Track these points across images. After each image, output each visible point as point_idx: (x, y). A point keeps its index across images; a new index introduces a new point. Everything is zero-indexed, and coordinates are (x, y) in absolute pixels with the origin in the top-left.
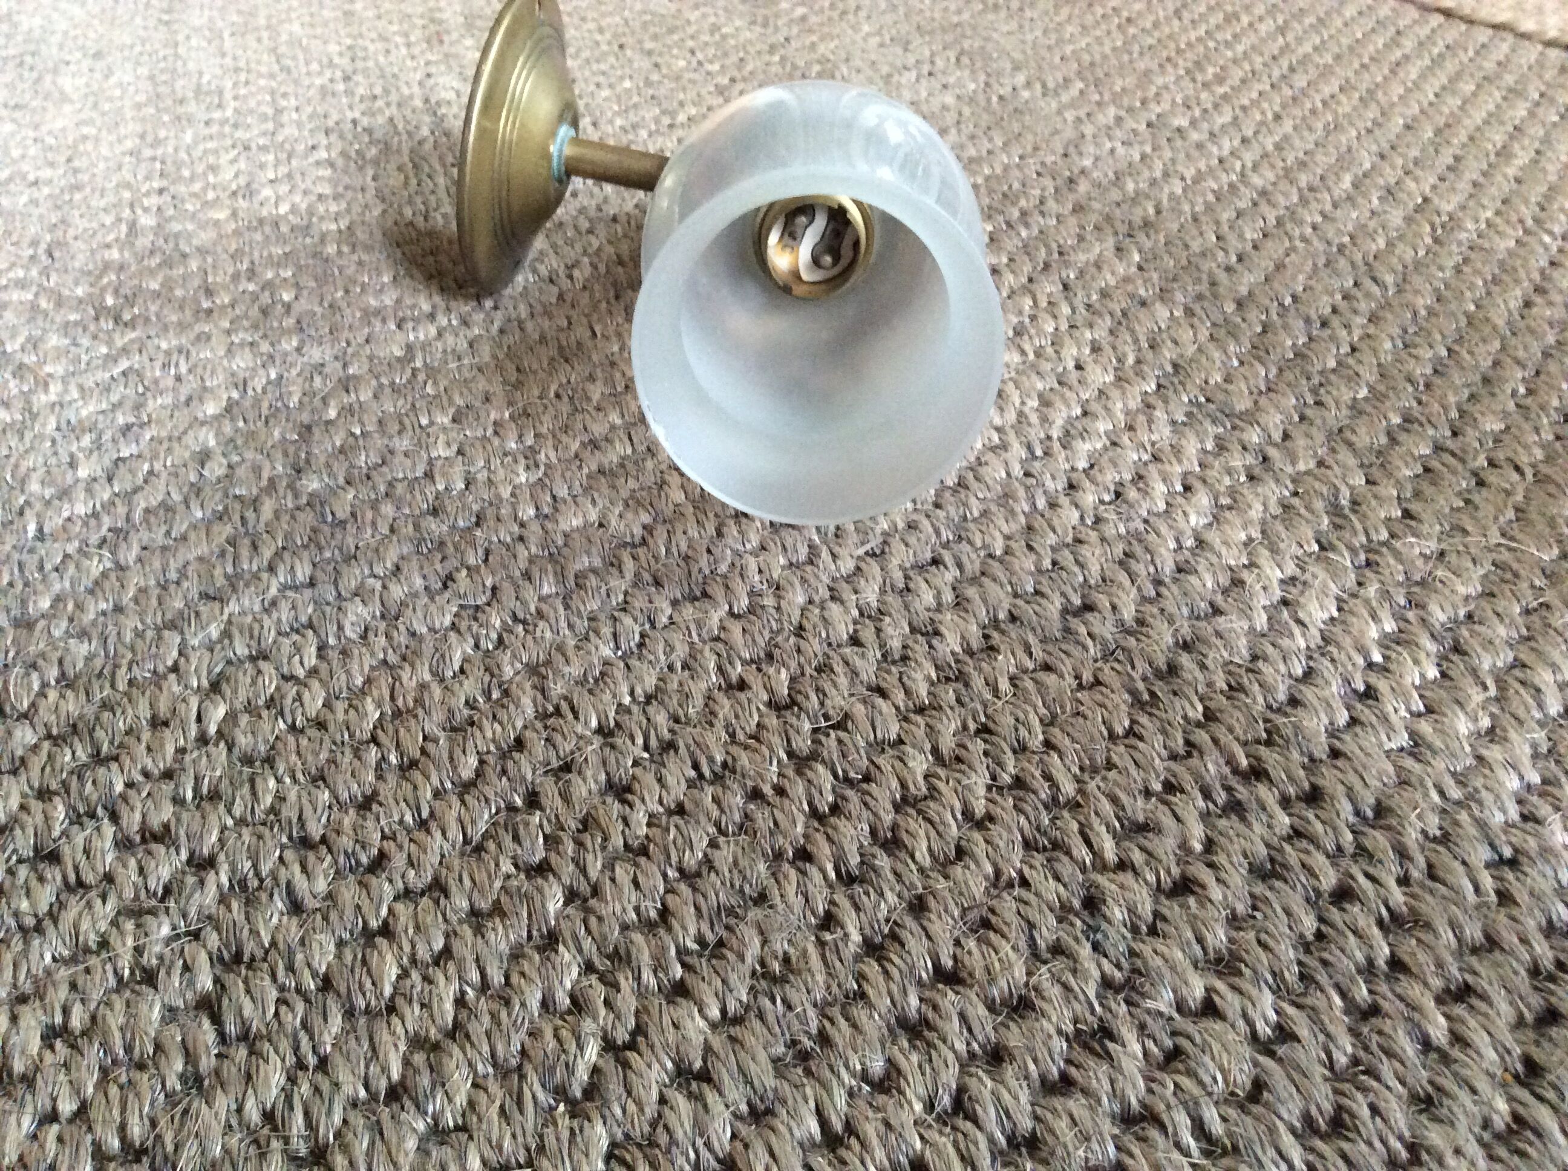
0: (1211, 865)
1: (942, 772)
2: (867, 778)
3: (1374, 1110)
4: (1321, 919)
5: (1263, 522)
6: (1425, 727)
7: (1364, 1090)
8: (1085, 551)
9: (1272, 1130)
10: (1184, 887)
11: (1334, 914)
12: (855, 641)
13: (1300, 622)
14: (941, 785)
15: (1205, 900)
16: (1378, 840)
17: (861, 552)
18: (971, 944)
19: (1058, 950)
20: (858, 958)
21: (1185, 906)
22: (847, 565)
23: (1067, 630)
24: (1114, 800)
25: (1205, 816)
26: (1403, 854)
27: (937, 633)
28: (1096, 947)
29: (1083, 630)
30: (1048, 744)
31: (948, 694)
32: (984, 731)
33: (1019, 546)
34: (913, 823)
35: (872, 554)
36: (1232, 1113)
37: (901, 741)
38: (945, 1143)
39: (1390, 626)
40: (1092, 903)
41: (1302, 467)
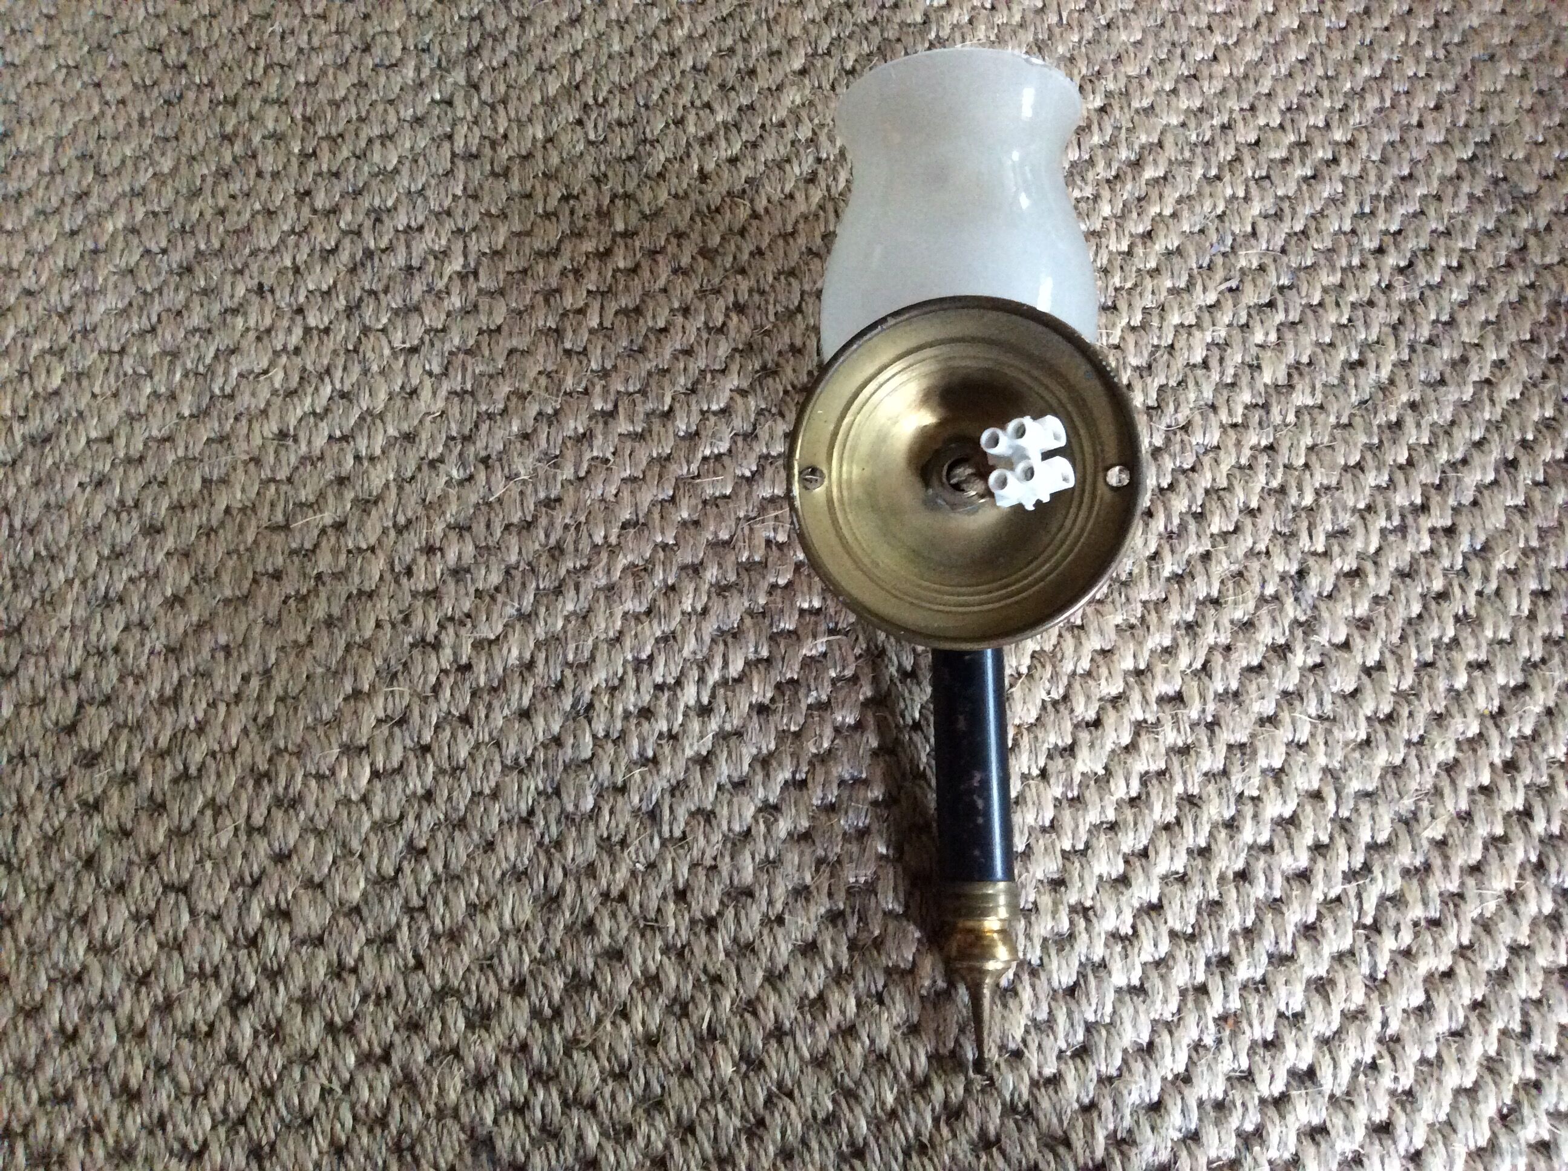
0: (1375, 563)
1: (1237, 473)
2: (1193, 469)
3: (1411, 714)
4: (1425, 607)
5: (1502, 305)
6: (1537, 495)
7: (1409, 703)
8: (1372, 312)
9: (1355, 714)
10: (1356, 574)
11: (1433, 606)
12: (1205, 364)
13: (1492, 401)
14: (1235, 483)
15: (1364, 584)
16: (1476, 566)
17: (1223, 287)
18: (1230, 585)
19: (1276, 597)
20: (1168, 580)
21: (1352, 584)
22: (1211, 298)
23: (1343, 380)
24: (1334, 512)
25: (1383, 532)
26: (1486, 578)
27: (1259, 367)
28: (1296, 599)
29: (1352, 382)
30: (1306, 465)
31: (1256, 416)
32: (1271, 448)
33: (1330, 300)
34: (1214, 505)
35: (1230, 290)
36: (1339, 701)
37: (1218, 447)
38: (1195, 684)
39: (1549, 413)
40: (1302, 574)
41: (1548, 260)
